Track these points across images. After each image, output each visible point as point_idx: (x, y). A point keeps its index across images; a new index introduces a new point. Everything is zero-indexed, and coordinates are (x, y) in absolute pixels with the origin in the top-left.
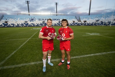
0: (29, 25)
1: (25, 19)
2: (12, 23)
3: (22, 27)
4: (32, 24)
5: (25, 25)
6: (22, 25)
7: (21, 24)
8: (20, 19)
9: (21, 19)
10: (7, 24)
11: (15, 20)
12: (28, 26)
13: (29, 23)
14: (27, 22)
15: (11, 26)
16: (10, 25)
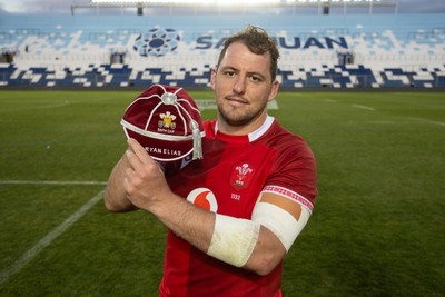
0: (133, 76)
1: (115, 37)
2: (37, 65)
3: (93, 88)
4: (154, 71)
5: (109, 78)
6: (93, 75)
7: (85, 68)
8: (82, 40)
9: (91, 37)
10: (12, 69)
11: (58, 42)
12: (124, 84)
13: (138, 64)
14: (122, 56)
15: (28, 81)
16: (23, 73)
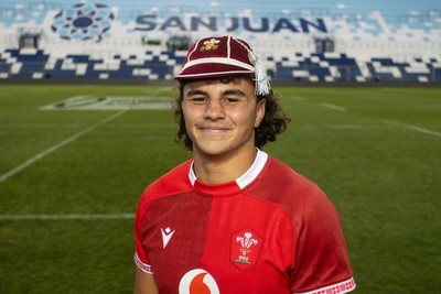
0: (50, 65)
1: (27, 13)
4: (78, 59)
5: (16, 68)
12: (37, 76)
13: (57, 49)
14: (36, 38)
